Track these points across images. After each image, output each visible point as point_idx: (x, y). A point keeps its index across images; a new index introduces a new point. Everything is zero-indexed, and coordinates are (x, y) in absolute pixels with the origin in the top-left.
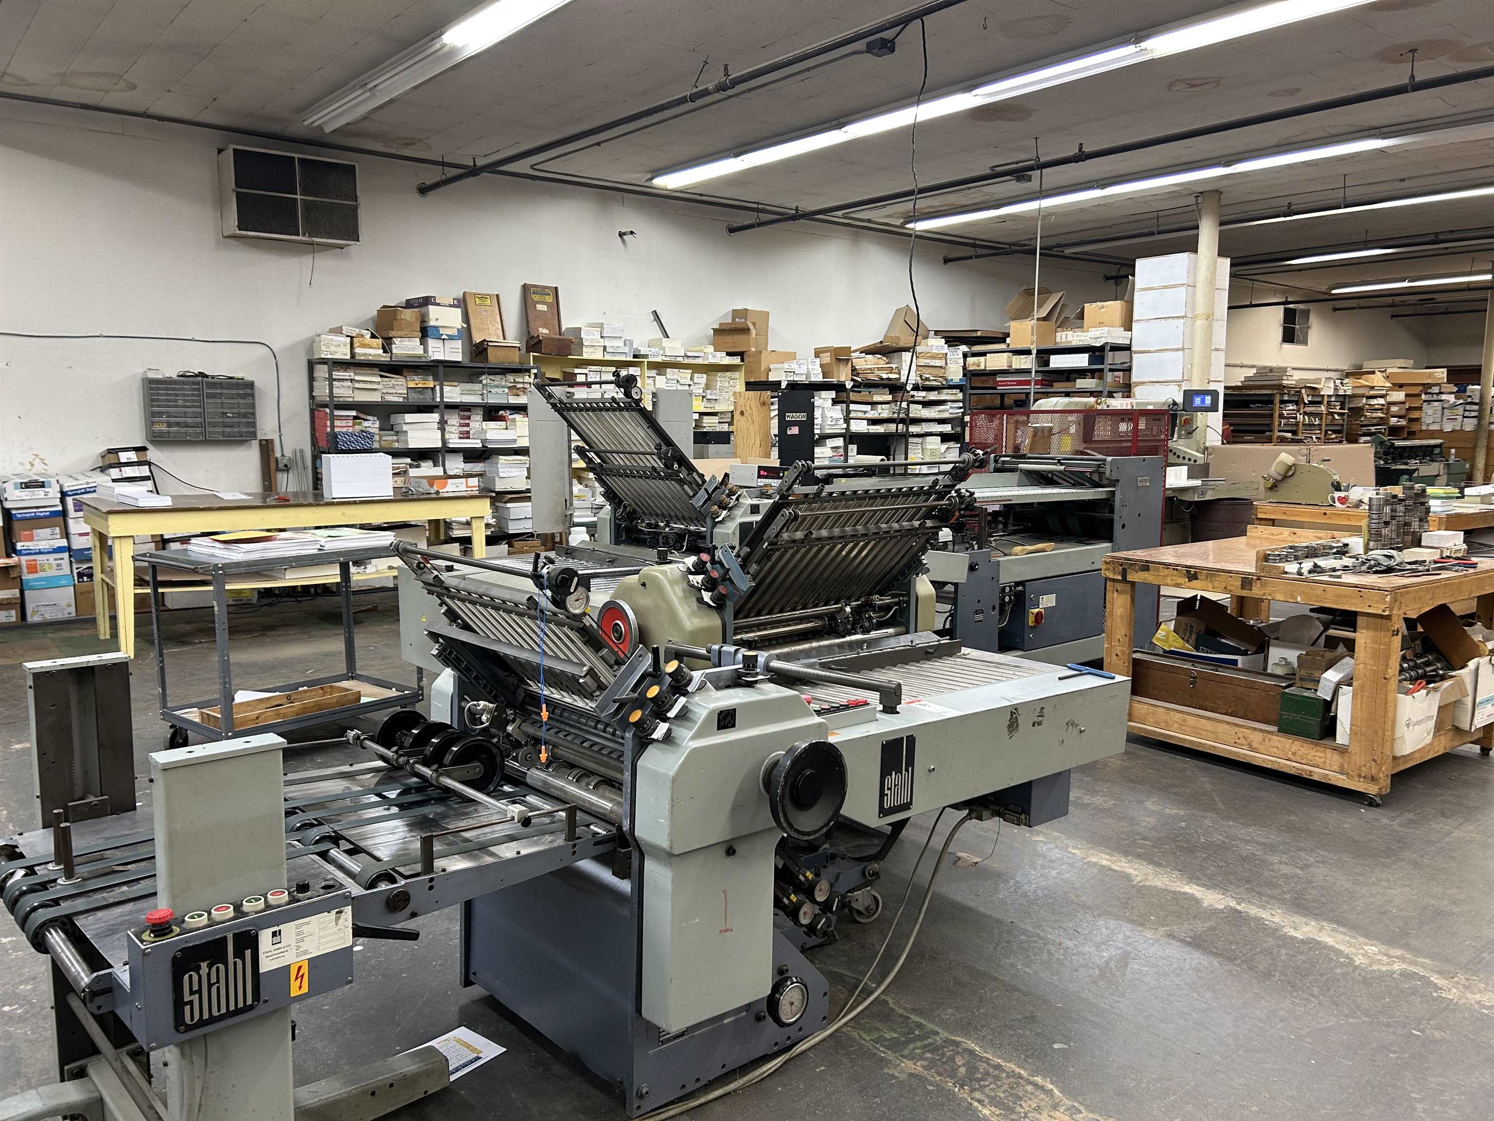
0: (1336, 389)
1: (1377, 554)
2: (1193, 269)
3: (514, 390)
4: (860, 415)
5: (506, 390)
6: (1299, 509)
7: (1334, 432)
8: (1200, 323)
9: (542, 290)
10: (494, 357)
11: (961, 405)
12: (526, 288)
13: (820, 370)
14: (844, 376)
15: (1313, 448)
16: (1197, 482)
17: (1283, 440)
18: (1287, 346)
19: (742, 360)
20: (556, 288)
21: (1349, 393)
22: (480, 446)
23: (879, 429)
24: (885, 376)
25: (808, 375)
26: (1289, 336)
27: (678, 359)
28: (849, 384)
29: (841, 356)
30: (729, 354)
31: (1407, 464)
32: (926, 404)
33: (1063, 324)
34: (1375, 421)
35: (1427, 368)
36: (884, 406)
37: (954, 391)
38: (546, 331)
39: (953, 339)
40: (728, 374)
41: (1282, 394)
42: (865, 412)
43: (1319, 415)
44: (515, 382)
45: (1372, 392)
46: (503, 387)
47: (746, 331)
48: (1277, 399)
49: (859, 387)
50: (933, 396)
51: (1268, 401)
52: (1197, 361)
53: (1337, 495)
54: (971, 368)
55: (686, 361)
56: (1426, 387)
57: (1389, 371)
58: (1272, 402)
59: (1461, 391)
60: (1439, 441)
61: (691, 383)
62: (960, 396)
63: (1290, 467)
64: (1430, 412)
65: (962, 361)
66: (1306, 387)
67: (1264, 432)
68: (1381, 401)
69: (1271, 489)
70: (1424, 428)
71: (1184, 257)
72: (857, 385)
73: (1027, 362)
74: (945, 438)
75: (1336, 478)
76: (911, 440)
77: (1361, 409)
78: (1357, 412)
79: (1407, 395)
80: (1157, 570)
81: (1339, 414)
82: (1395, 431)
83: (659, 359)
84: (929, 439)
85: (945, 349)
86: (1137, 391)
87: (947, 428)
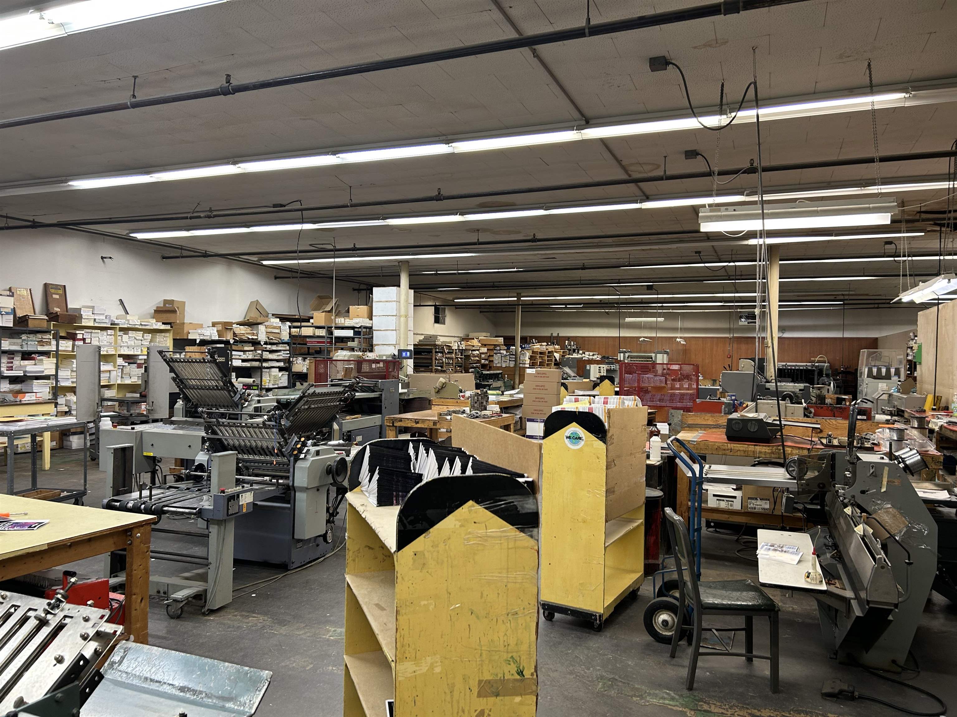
0: (458, 346)
1: (473, 412)
2: (399, 294)
3: (41, 343)
4: (237, 357)
5: (36, 343)
6: (448, 400)
7: (459, 366)
8: (403, 319)
9: (56, 287)
10: (32, 325)
11: (288, 352)
12: (46, 285)
13: (217, 334)
14: (229, 337)
15: (451, 375)
16: (406, 391)
17: (437, 371)
18: (437, 325)
19: (171, 327)
20: (65, 286)
21: (464, 348)
22: (22, 374)
23: (247, 364)
24: (250, 337)
25: (211, 336)
26: (437, 320)
27: (136, 326)
28: (232, 341)
29: (227, 326)
30: (163, 323)
31: (488, 382)
32: (271, 352)
33: (338, 315)
34: (475, 362)
35: (496, 337)
36: (250, 353)
37: (285, 345)
38: (58, 310)
39: (283, 319)
40: (163, 334)
41: (436, 349)
42: (240, 356)
43: (452, 358)
44: (42, 338)
45: (473, 348)
46: (35, 341)
47: (174, 311)
48: (434, 351)
49: (237, 342)
50: (274, 348)
51: (430, 352)
52: (402, 336)
53: (461, 394)
54: (293, 334)
55: (140, 327)
56: (495, 346)
57: (480, 338)
58: (431, 352)
59: (508, 350)
60: (501, 371)
61: (143, 339)
62: (288, 348)
63: (444, 384)
64: (497, 358)
65: (288, 330)
66: (446, 345)
67: (428, 367)
68: (477, 352)
69: (437, 392)
70: (495, 365)
71: (394, 288)
72: (236, 341)
73: (322, 332)
74: (281, 369)
75: (460, 387)
76: (264, 370)
77: (469, 356)
78: (468, 357)
79: (488, 350)
80: (405, 421)
81: (460, 358)
82: (484, 366)
83: (126, 326)
84: (273, 370)
85: (280, 324)
86: (376, 348)
87: (281, 364)
